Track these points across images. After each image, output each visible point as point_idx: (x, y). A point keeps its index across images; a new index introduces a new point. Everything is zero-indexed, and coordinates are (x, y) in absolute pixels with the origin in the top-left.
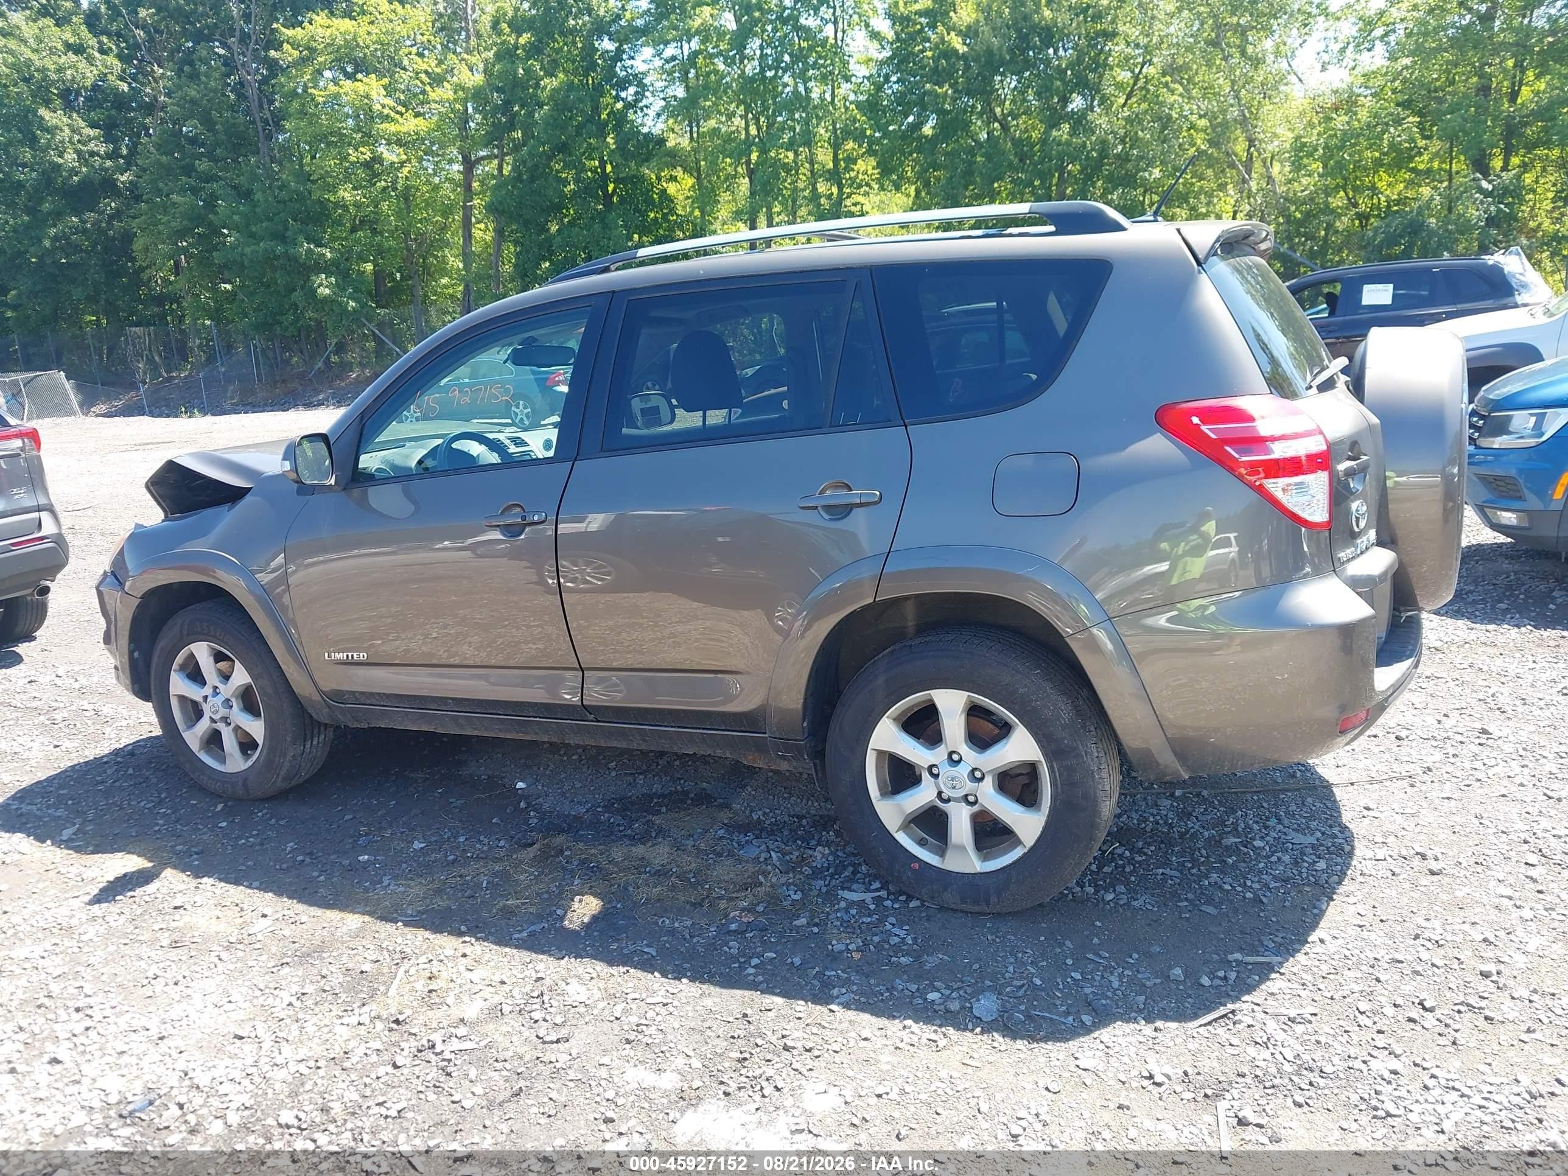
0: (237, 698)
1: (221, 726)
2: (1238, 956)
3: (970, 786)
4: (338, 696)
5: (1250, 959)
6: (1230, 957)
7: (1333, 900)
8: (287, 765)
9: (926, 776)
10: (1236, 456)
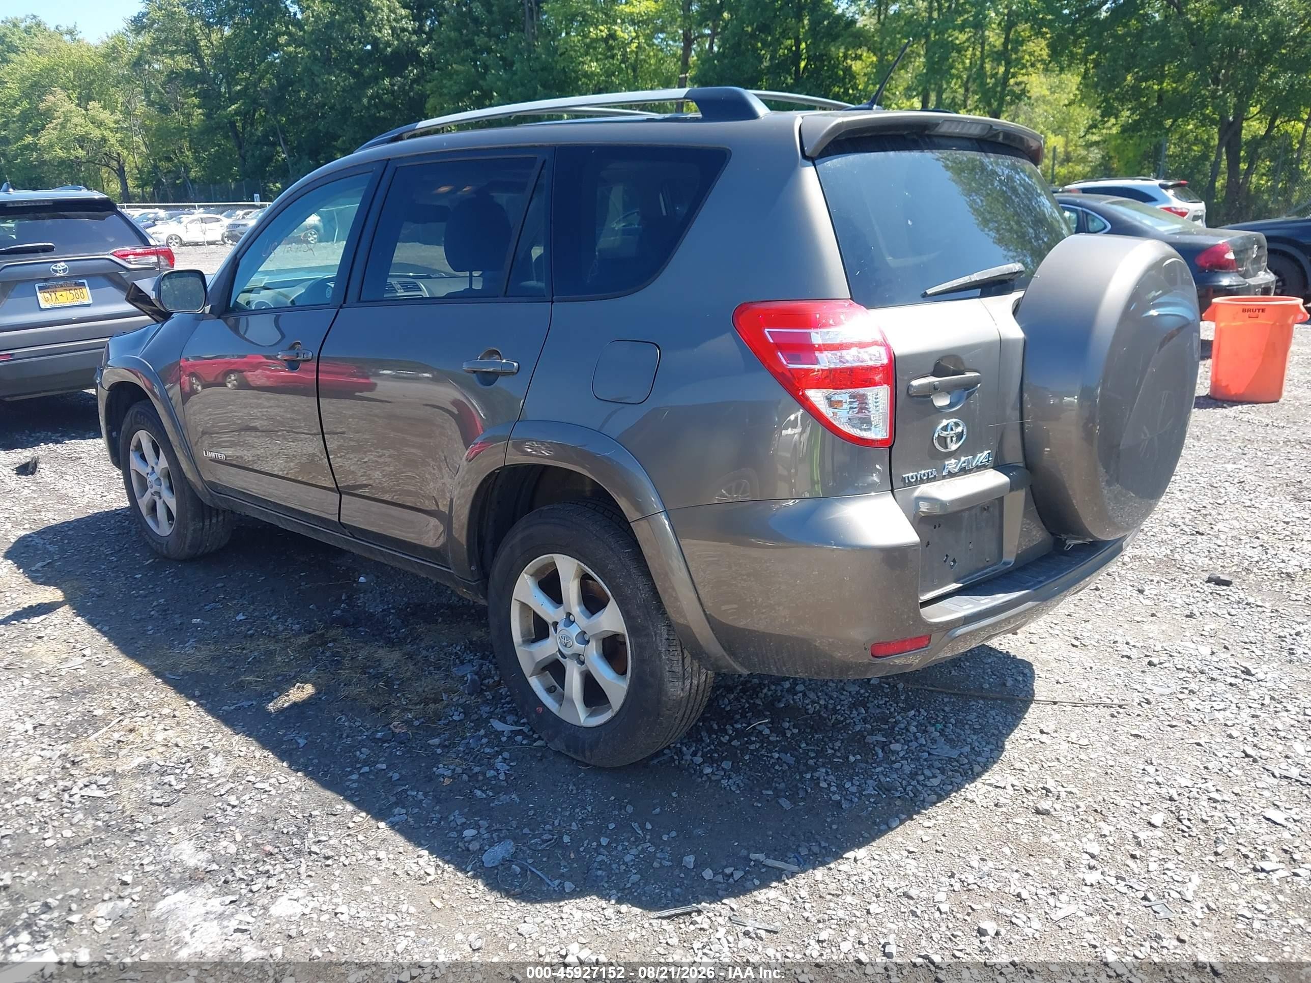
0: (164, 477)
1: (156, 498)
2: (761, 857)
3: (578, 647)
4: (213, 486)
5: (770, 862)
6: (753, 856)
7: (912, 819)
8: (190, 537)
9: (552, 629)
10: (785, 363)
